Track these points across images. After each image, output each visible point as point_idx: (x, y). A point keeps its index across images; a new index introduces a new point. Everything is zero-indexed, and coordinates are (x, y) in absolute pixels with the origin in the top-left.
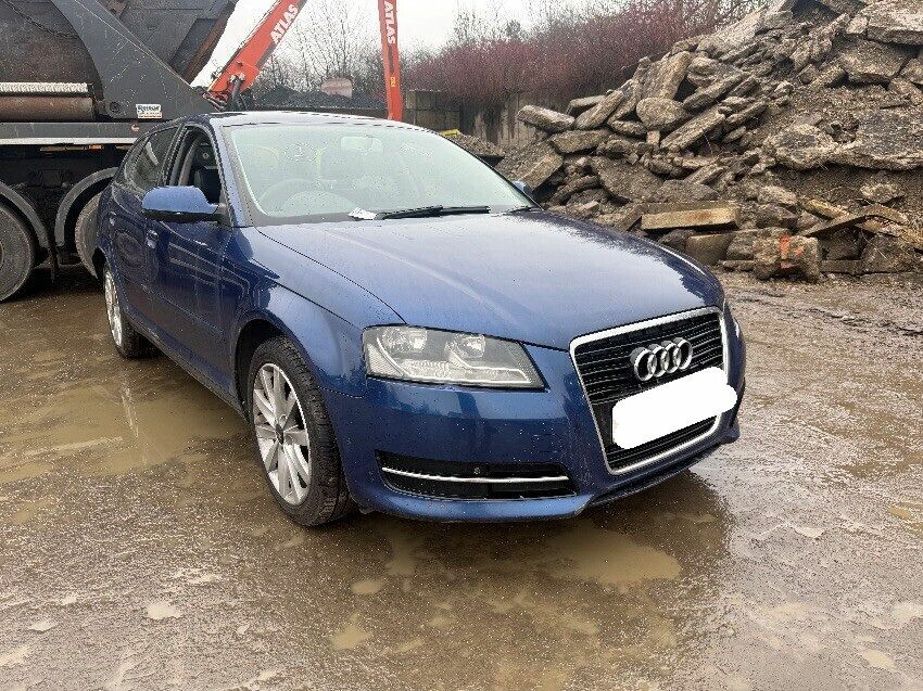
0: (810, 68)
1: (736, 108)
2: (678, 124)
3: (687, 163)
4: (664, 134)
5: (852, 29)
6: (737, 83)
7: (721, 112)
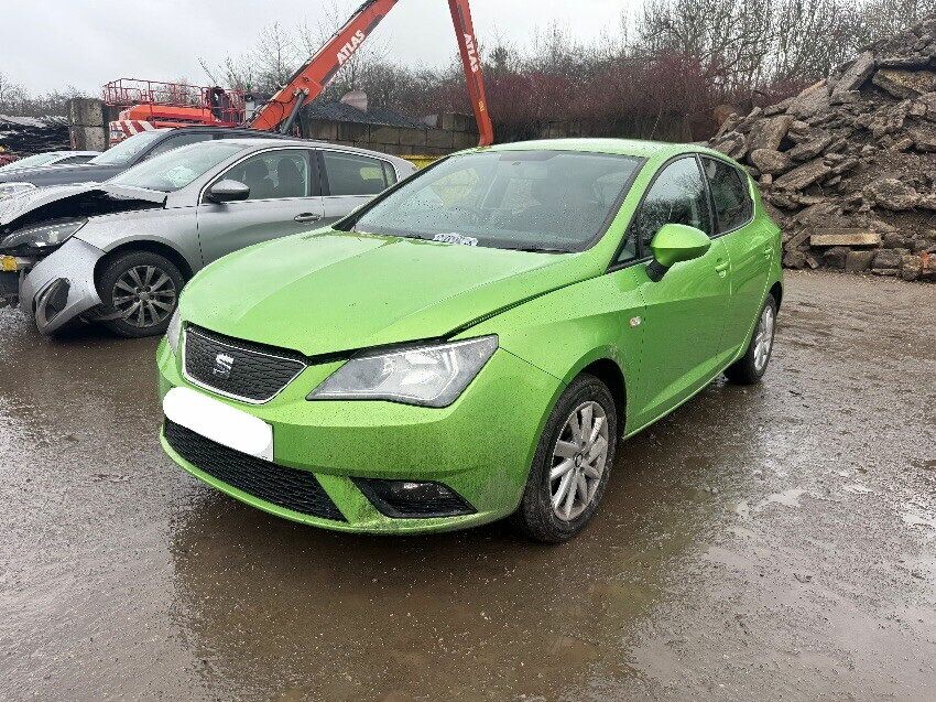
0: (887, 138)
1: (836, 162)
2: (786, 170)
3: (803, 200)
4: (775, 177)
5: (915, 112)
6: (831, 143)
7: (826, 164)
